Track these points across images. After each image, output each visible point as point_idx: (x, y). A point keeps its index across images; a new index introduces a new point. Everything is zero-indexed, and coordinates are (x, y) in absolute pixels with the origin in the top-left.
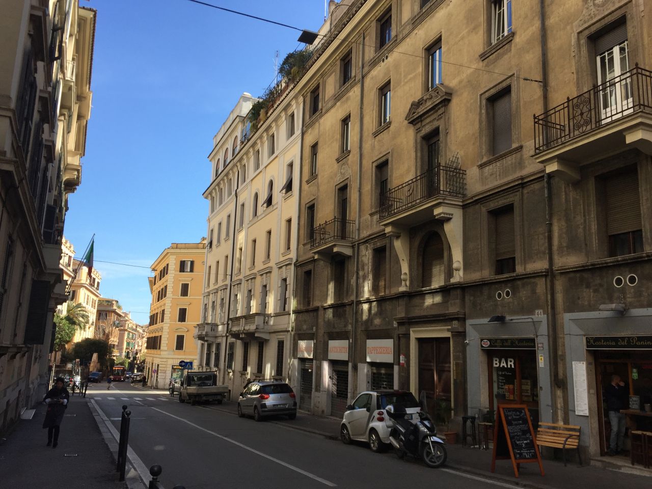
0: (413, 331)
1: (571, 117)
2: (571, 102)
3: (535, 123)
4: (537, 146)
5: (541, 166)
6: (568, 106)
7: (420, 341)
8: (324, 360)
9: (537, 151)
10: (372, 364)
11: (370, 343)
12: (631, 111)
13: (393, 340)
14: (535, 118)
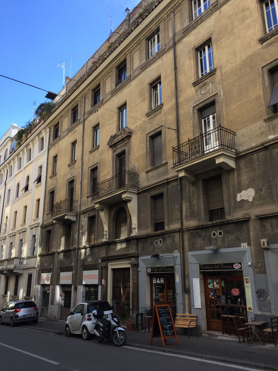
0: (110, 265)
1: (190, 149)
2: (190, 141)
3: (173, 151)
4: (174, 163)
5: (176, 173)
6: (189, 143)
7: (114, 270)
8: (57, 285)
9: (175, 165)
10: (86, 286)
11: (85, 273)
12: (218, 147)
13: (98, 270)
14: (173, 148)
